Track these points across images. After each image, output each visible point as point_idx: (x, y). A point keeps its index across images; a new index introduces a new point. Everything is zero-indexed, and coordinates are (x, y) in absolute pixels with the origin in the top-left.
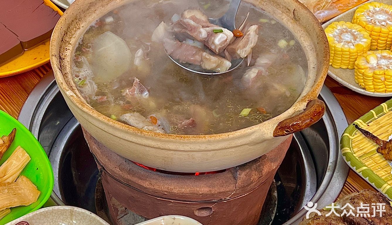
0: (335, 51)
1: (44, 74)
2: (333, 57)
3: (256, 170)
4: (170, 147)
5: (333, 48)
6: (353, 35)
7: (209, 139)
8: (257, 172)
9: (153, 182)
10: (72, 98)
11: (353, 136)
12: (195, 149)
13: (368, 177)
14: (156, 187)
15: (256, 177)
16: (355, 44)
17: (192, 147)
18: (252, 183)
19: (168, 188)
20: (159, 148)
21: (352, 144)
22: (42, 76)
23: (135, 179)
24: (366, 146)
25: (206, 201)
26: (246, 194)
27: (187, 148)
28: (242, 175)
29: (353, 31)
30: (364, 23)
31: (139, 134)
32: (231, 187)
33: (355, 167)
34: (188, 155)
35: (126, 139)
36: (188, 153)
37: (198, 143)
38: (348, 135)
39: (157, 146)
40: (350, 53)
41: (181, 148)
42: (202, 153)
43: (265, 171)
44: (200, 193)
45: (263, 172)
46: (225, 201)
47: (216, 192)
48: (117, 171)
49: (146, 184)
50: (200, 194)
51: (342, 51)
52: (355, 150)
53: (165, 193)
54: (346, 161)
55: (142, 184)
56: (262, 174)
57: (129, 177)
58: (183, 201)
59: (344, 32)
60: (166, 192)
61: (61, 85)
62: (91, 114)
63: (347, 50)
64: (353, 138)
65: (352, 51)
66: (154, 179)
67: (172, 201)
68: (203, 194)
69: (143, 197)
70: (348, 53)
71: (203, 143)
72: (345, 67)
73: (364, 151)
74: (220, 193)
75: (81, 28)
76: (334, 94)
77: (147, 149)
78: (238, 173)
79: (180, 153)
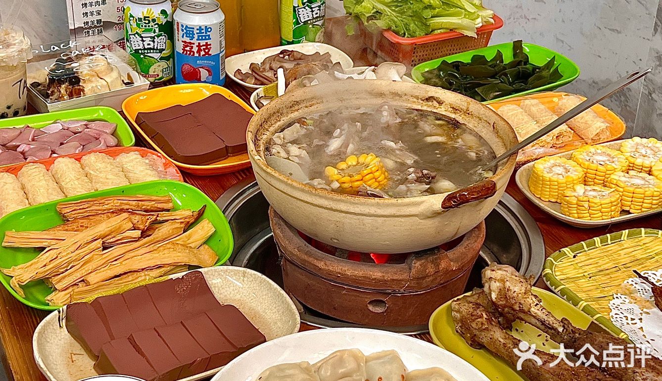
0: (542, 185)
1: (246, 175)
2: (541, 188)
3: (432, 262)
4: (342, 208)
5: (541, 178)
6: (565, 169)
7: (378, 201)
8: (433, 265)
9: (328, 263)
10: (258, 161)
11: (558, 262)
12: (365, 213)
13: (566, 296)
14: (331, 268)
15: (431, 270)
16: (564, 176)
17: (362, 210)
18: (427, 276)
19: (342, 269)
20: (331, 209)
21: (555, 268)
22: (241, 179)
23: (311, 259)
24: (570, 272)
25: (379, 290)
26: (422, 292)
27: (357, 210)
28: (417, 264)
29: (567, 166)
30: (581, 160)
31: (314, 192)
32: (405, 276)
33: (554, 287)
34: (359, 219)
35: (302, 199)
36: (359, 217)
37: (368, 205)
38: (552, 260)
39: (329, 207)
40: (558, 184)
41: (352, 209)
42: (372, 218)
43: (443, 266)
44: (373, 277)
45: (440, 266)
46: (400, 294)
47: (389, 279)
48: (296, 252)
49: (321, 265)
50: (373, 279)
51: (550, 181)
52: (557, 273)
53: (339, 275)
54: (546, 282)
55: (317, 264)
56: (439, 269)
57: (306, 257)
58: (356, 287)
59: (556, 165)
60: (340, 273)
61: (251, 153)
62: (273, 174)
63: (556, 179)
64: (557, 264)
65: (560, 181)
66: (329, 260)
67: (346, 287)
68: (375, 279)
69: (318, 283)
70: (556, 183)
71: (373, 205)
72: (553, 200)
73: (568, 276)
74: (393, 280)
75: (282, 122)
76: (538, 223)
77: (321, 210)
78: (413, 262)
79: (351, 216)
